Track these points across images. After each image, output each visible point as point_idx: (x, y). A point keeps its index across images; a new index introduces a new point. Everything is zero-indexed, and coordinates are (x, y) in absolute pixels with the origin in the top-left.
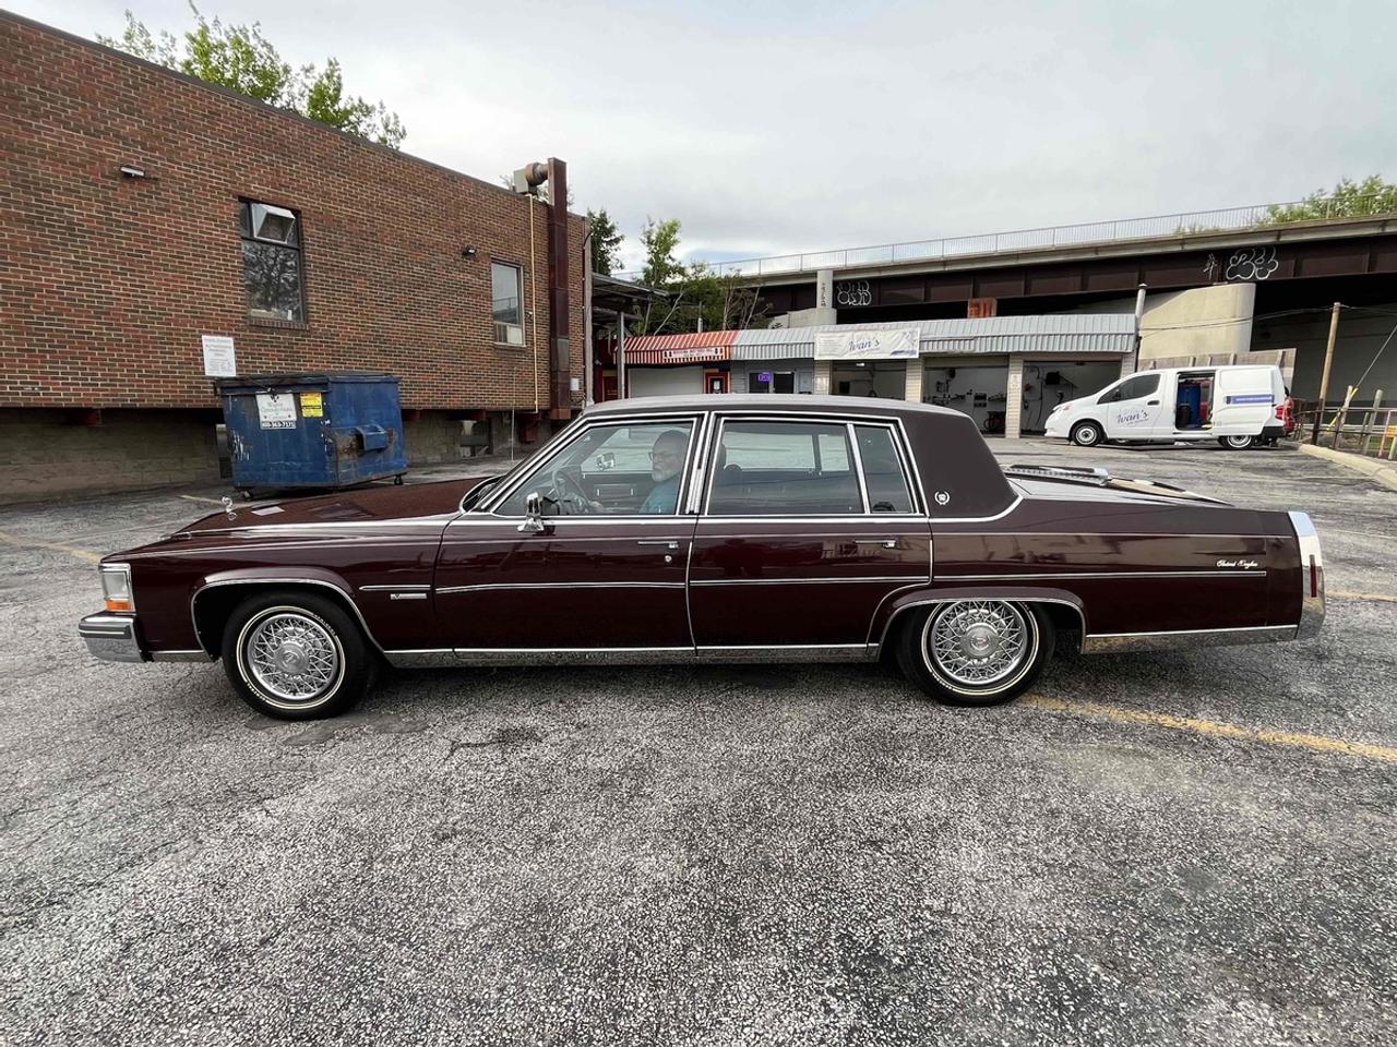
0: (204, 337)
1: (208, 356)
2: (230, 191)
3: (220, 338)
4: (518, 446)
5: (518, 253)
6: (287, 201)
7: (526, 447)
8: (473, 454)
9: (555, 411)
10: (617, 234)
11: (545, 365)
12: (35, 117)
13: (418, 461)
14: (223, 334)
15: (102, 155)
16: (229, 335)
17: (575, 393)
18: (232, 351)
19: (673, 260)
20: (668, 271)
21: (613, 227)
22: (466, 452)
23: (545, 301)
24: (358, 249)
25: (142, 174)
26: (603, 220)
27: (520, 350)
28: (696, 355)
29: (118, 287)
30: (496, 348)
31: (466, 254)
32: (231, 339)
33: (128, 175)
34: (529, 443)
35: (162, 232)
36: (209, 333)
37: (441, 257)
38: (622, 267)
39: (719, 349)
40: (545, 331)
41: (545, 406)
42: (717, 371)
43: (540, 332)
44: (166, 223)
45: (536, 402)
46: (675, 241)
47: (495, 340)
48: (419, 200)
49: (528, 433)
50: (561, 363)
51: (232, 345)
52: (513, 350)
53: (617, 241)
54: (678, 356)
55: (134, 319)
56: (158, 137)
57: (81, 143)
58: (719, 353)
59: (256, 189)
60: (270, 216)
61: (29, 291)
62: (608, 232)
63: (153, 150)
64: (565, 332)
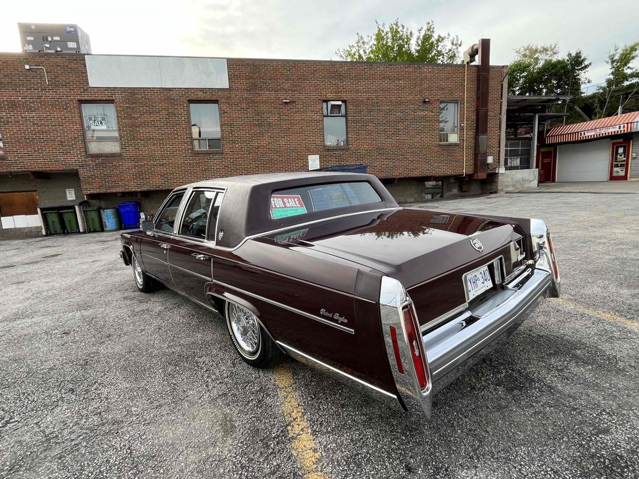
0: (309, 156)
1: (310, 163)
2: (320, 99)
3: (314, 156)
4: (459, 193)
5: (456, 95)
6: (341, 98)
7: (463, 194)
8: (433, 198)
9: (476, 174)
10: (586, 63)
11: (471, 152)
12: (261, 90)
13: (403, 201)
14: (315, 154)
15: (279, 97)
16: (318, 154)
17: (490, 164)
18: (318, 160)
19: (632, 69)
20: (626, 77)
21: (584, 59)
22: (429, 197)
23: (474, 117)
24: (370, 111)
25: (289, 101)
26: (578, 56)
27: (455, 145)
28: (604, 132)
29: (282, 142)
30: (440, 145)
31: (425, 102)
32: (318, 156)
33: (286, 102)
34: (465, 191)
35: (296, 120)
36: (310, 155)
37: (412, 106)
38: (589, 82)
39: (622, 126)
40: (472, 133)
41: (470, 172)
42: (621, 140)
43: (469, 134)
44: (297, 117)
45: (464, 171)
46: (633, 58)
47: (441, 141)
48: (401, 82)
49: (464, 186)
50: (481, 149)
51: (318, 158)
52: (451, 145)
53: (586, 67)
54: (590, 134)
55: (287, 153)
56: (296, 86)
57: (273, 95)
58: (622, 129)
59: (329, 96)
60: (332, 106)
61: (258, 148)
62: (581, 63)
63: (294, 91)
64: (485, 131)
